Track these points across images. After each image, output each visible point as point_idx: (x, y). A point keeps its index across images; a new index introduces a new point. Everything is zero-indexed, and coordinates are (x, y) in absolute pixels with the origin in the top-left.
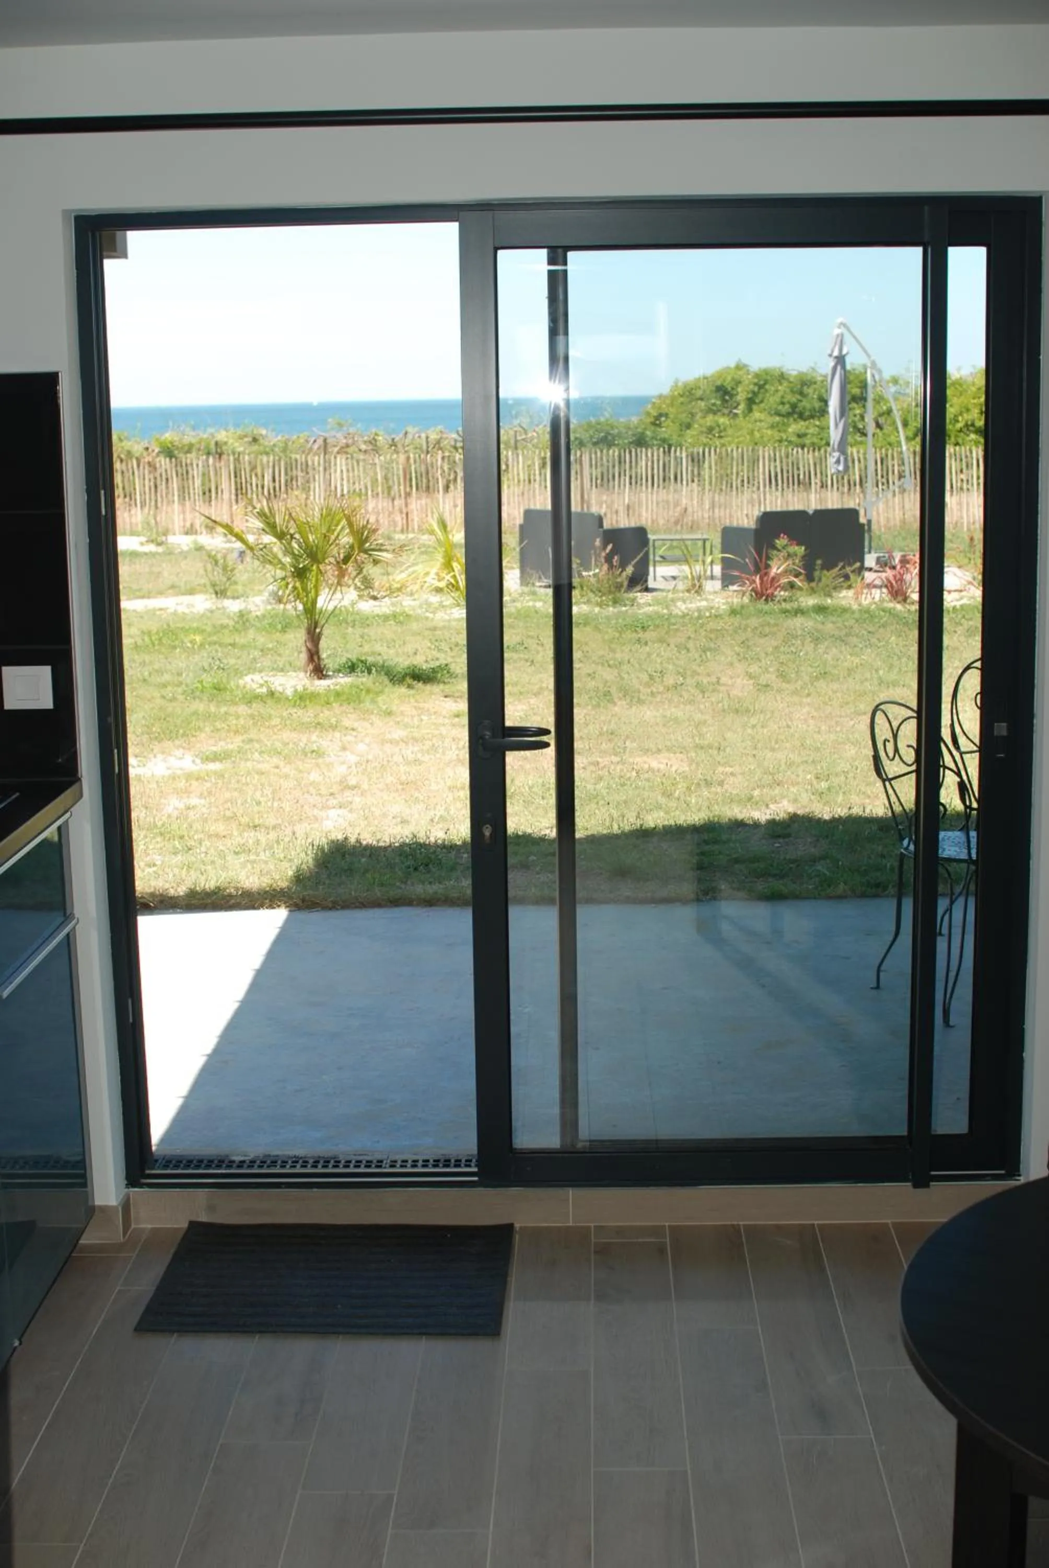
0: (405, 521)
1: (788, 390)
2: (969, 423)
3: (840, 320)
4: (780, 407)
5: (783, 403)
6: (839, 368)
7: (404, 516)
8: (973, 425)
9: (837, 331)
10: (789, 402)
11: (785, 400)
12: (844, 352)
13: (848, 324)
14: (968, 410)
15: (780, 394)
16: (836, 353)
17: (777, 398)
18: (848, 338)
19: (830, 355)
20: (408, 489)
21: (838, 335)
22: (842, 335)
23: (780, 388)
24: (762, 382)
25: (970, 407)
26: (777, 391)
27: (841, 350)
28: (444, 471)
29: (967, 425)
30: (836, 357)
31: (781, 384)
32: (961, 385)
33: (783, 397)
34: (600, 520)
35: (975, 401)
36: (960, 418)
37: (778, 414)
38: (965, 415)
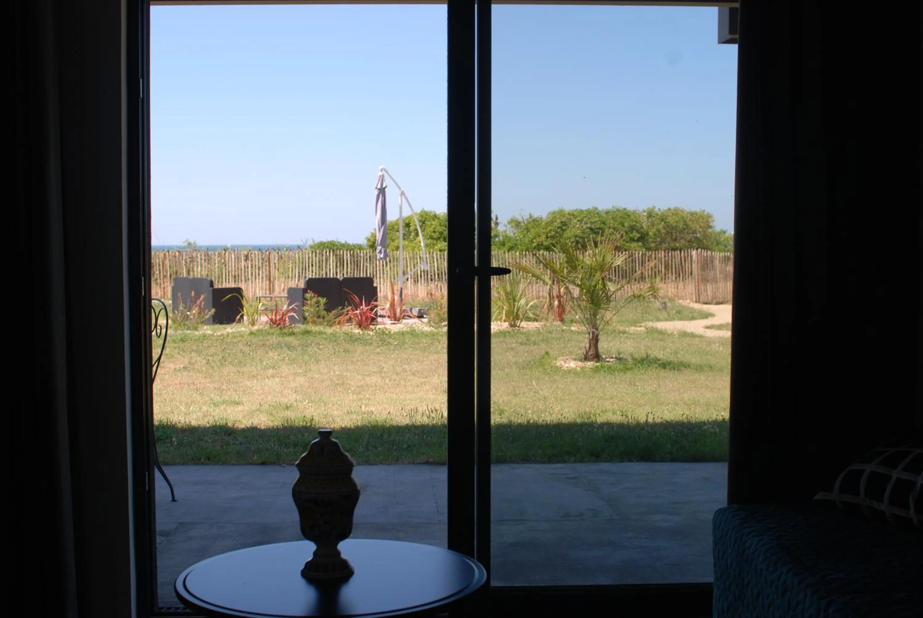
0: (163, 292)
1: (438, 224)
2: (540, 243)
3: (381, 167)
4: (433, 234)
5: (434, 232)
6: (381, 195)
7: (162, 289)
8: (542, 245)
9: (380, 173)
10: (438, 231)
11: (436, 230)
12: (384, 186)
13: (387, 169)
14: (540, 236)
15: (433, 227)
16: (379, 187)
17: (431, 229)
18: (386, 177)
19: (376, 188)
20: (165, 273)
21: (380, 176)
22: (383, 176)
23: (433, 223)
24: (424, 220)
25: (541, 234)
26: (432, 224)
27: (382, 185)
28: (187, 262)
29: (538, 245)
30: (379, 189)
31: (434, 221)
32: (537, 221)
33: (434, 228)
34: (211, 284)
35: (544, 231)
36: (535, 241)
37: (431, 238)
38: (538, 239)
